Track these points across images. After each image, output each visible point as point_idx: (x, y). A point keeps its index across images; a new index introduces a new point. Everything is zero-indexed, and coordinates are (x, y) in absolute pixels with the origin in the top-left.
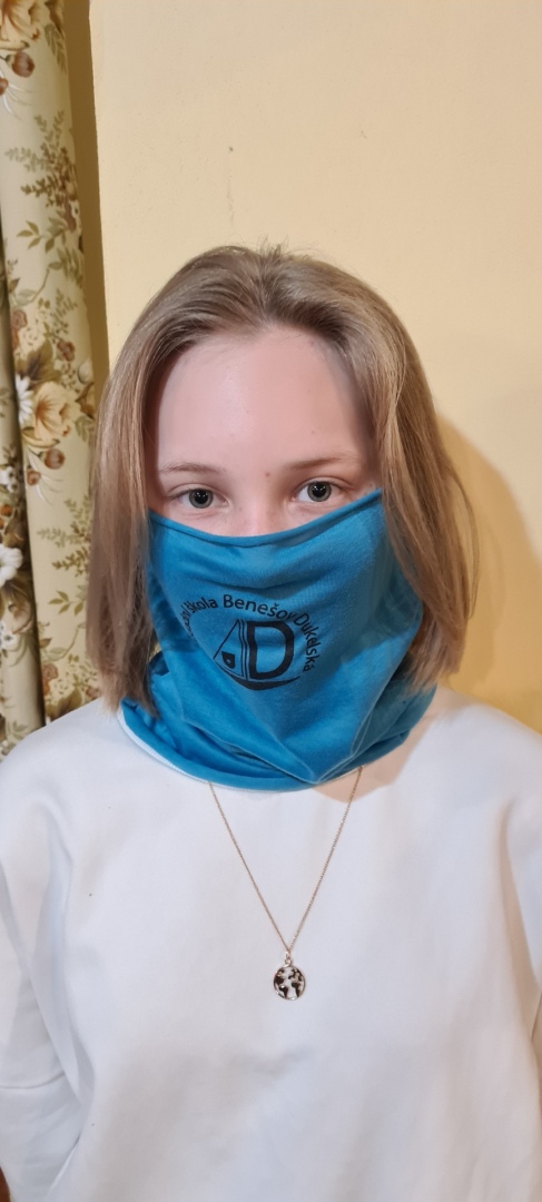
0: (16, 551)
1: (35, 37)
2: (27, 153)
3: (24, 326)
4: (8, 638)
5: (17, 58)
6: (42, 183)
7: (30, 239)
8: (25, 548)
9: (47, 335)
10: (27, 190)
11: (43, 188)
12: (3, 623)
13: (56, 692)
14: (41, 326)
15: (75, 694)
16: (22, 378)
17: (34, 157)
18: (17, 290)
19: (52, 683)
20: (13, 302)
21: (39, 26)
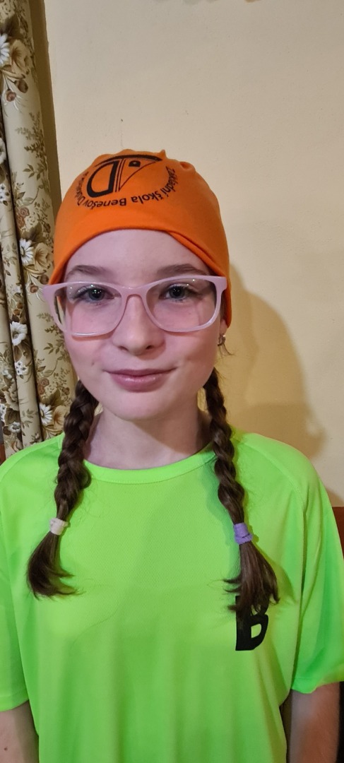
1: (27, 73)
2: (26, 130)
3: (28, 216)
5: (20, 82)
6: (34, 146)
7: (31, 173)
8: (27, 323)
9: (39, 220)
11: (34, 149)
12: (20, 361)
13: (48, 392)
14: (36, 216)
15: (57, 391)
16: (27, 241)
17: (30, 133)
18: (23, 198)
19: (46, 388)
20: (20, 203)
21: (29, 68)
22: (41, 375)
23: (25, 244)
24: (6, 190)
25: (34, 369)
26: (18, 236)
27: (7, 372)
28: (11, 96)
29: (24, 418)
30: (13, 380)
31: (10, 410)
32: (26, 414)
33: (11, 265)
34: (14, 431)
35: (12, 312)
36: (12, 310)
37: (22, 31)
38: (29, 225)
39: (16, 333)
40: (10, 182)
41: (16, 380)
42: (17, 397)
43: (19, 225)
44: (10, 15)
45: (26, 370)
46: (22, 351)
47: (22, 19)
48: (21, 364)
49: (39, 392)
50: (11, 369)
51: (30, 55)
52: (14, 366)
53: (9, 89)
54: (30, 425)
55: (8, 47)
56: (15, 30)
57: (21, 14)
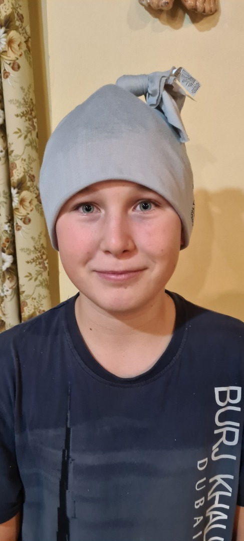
0: (11, 256)
2: (18, 101)
3: (15, 169)
4: (7, 291)
5: (14, 64)
6: (23, 113)
7: (19, 135)
8: (14, 254)
10: (17, 116)
12: (5, 284)
13: (27, 312)
14: (23, 169)
15: (34, 312)
16: (14, 188)
17: (20, 103)
18: (13, 155)
19: (25, 308)
20: (11, 159)
21: (22, 51)
22: (22, 298)
25: (18, 291)
26: (9, 185)
28: (7, 75)
36: (2, 243)
38: (17, 176)
39: (3, 261)
43: (10, 175)
44: (9, 12)
45: (10, 292)
46: (8, 276)
47: (18, 13)
48: (6, 286)
51: (24, 40)
53: (5, 70)
55: (6, 37)
56: (12, 23)
57: (19, 10)
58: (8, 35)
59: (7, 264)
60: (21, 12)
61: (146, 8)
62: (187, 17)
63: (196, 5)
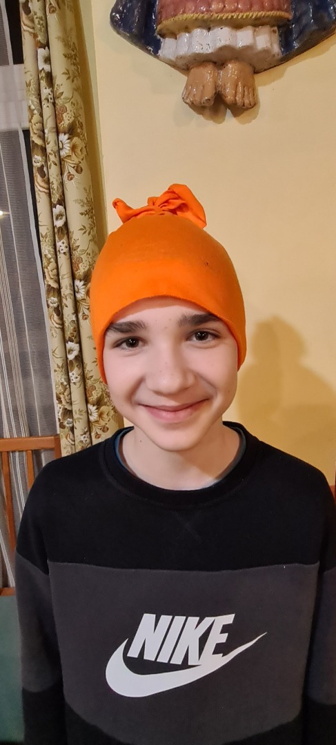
0: (78, 345)
1: (82, 159)
2: (82, 201)
3: (81, 263)
4: (77, 378)
5: (77, 167)
6: (86, 211)
7: (83, 231)
8: (80, 343)
9: (90, 265)
10: (82, 214)
11: (86, 213)
12: (74, 372)
13: (94, 396)
14: (88, 262)
15: (102, 395)
16: (80, 281)
17: (84, 202)
18: (79, 250)
19: (93, 392)
20: (76, 254)
21: (83, 155)
22: (89, 383)
23: (79, 284)
24: (66, 244)
25: (84, 378)
26: (73, 277)
27: (63, 380)
28: (71, 177)
29: (76, 416)
30: (68, 386)
31: (65, 409)
32: (78, 412)
33: (68, 299)
34: (67, 425)
35: (68, 335)
36: (69, 333)
37: (79, 130)
38: (82, 269)
39: (71, 351)
40: (69, 238)
41: (70, 386)
42: (71, 399)
43: (75, 269)
44: (71, 121)
45: (79, 379)
46: (75, 364)
47: (79, 121)
48: (75, 374)
49: (88, 395)
50: (66, 377)
51: (84, 145)
52: (68, 375)
53: (69, 172)
54: (80, 420)
55: (69, 143)
56: (75, 130)
57: (79, 118)
58: (71, 141)
59: (75, 353)
60: (81, 121)
61: (190, 106)
62: (229, 111)
63: (236, 100)
